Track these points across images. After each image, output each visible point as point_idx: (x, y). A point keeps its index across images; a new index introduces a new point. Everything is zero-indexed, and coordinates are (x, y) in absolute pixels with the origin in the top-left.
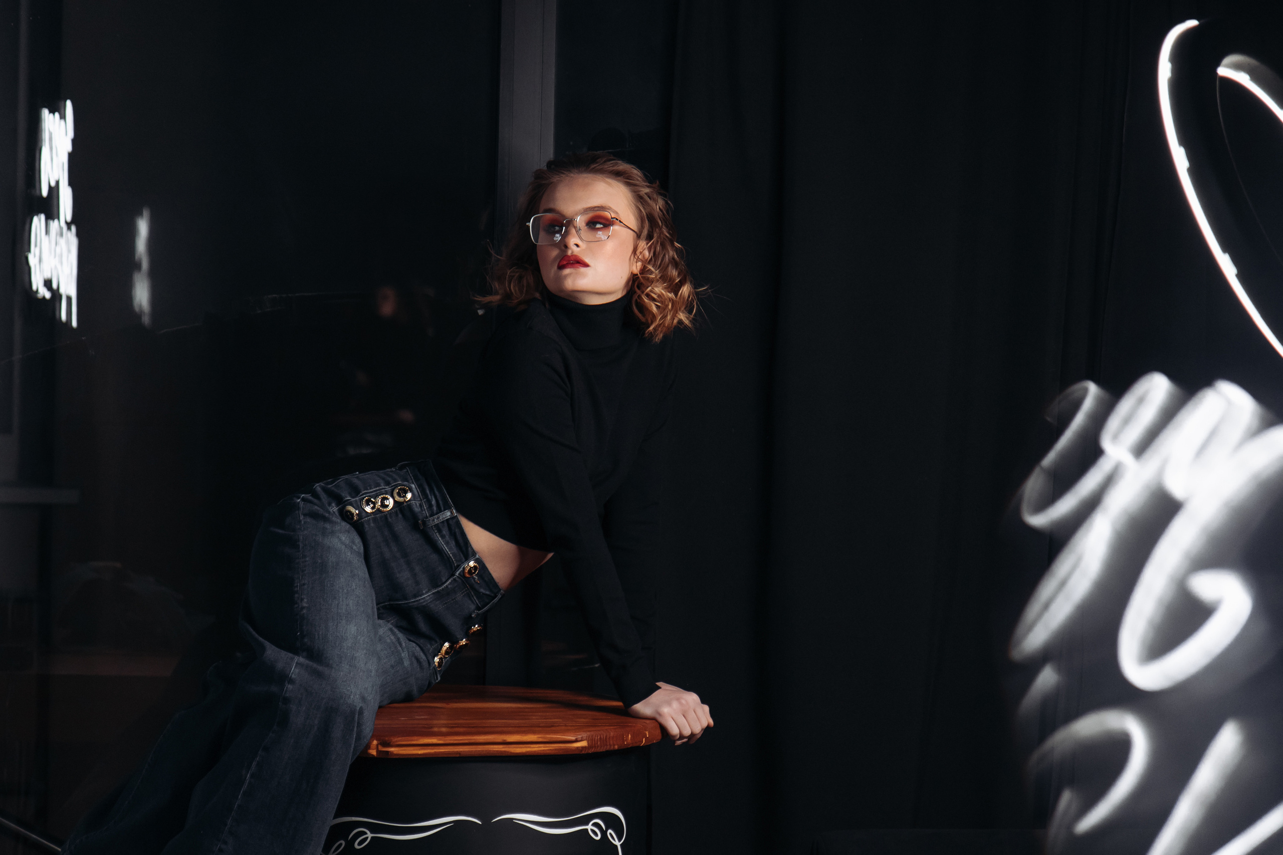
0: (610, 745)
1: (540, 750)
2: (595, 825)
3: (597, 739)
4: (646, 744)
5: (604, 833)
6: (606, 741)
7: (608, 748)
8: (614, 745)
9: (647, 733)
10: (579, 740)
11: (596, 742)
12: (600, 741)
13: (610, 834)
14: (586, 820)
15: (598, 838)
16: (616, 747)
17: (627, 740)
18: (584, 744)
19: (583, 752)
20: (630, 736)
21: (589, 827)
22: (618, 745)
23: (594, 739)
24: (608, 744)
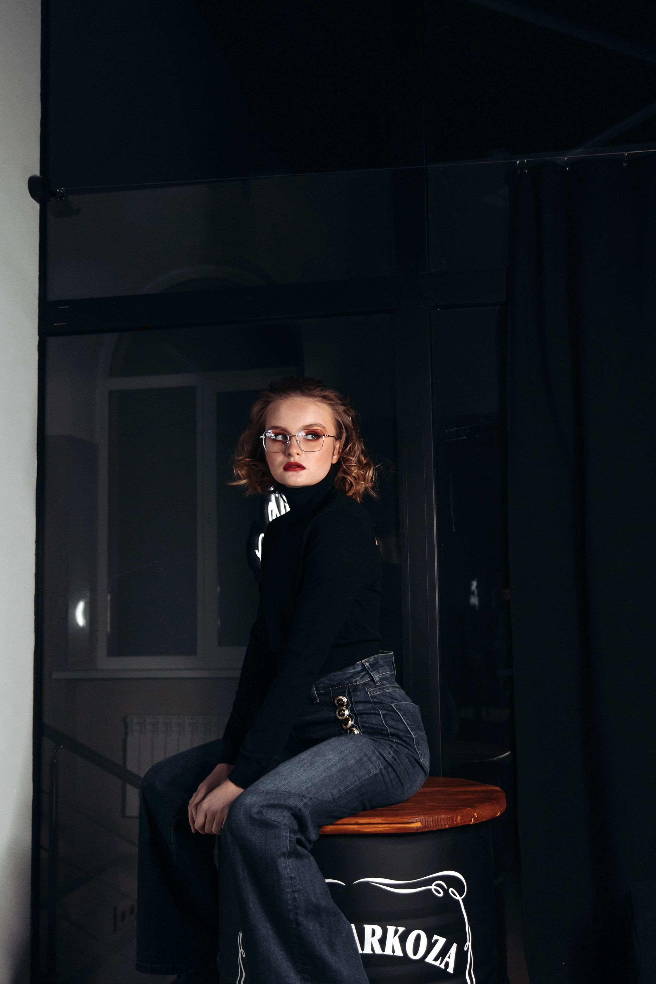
0: (441, 825)
1: (385, 830)
2: (439, 885)
3: (430, 821)
4: (475, 822)
5: (446, 892)
6: (438, 822)
7: (440, 827)
8: (445, 825)
9: (476, 814)
10: (415, 822)
11: (429, 823)
12: (432, 822)
13: (452, 892)
14: (429, 882)
15: (441, 895)
16: (447, 826)
17: (456, 821)
18: (418, 825)
19: (419, 831)
20: (459, 818)
21: (433, 887)
22: (448, 825)
23: (427, 821)
24: (440, 824)
